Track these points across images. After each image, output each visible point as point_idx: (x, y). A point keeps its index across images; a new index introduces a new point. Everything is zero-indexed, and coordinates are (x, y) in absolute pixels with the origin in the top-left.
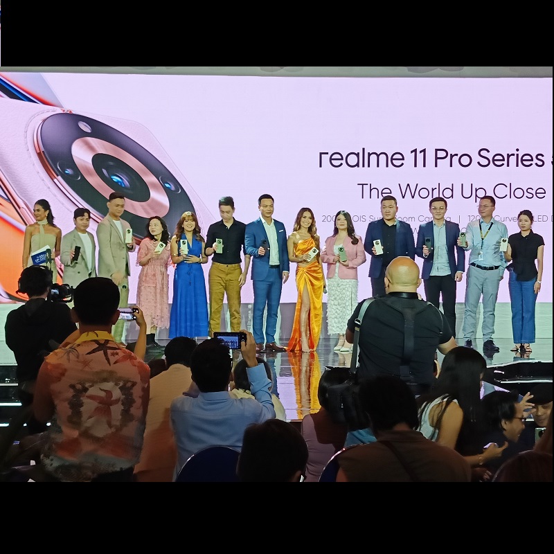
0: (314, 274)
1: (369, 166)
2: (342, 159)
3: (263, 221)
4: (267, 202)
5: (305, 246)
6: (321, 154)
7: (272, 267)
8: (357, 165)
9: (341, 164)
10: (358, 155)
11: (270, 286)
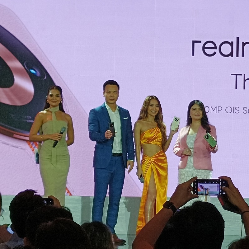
0: (160, 164)
1: (243, 56)
2: (215, 48)
3: (108, 108)
4: (111, 88)
5: (152, 135)
6: (194, 42)
7: (115, 155)
8: (231, 54)
9: (215, 53)
10: (231, 44)
11: (112, 175)
